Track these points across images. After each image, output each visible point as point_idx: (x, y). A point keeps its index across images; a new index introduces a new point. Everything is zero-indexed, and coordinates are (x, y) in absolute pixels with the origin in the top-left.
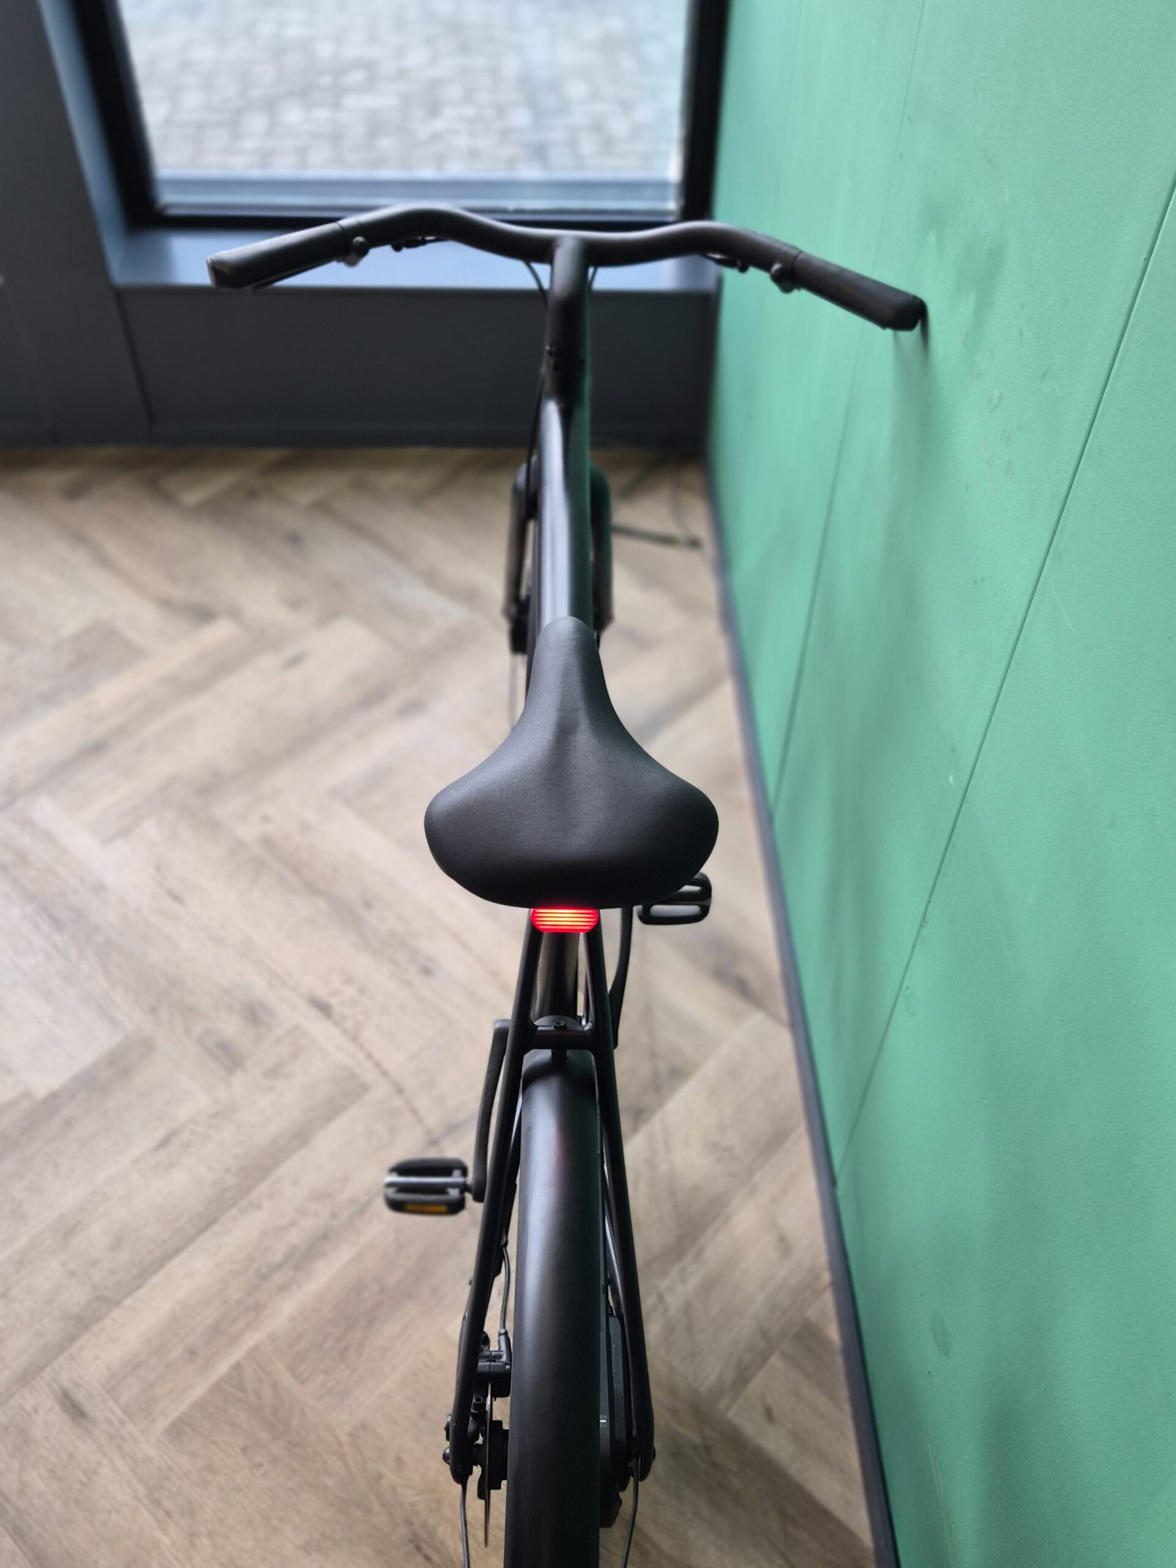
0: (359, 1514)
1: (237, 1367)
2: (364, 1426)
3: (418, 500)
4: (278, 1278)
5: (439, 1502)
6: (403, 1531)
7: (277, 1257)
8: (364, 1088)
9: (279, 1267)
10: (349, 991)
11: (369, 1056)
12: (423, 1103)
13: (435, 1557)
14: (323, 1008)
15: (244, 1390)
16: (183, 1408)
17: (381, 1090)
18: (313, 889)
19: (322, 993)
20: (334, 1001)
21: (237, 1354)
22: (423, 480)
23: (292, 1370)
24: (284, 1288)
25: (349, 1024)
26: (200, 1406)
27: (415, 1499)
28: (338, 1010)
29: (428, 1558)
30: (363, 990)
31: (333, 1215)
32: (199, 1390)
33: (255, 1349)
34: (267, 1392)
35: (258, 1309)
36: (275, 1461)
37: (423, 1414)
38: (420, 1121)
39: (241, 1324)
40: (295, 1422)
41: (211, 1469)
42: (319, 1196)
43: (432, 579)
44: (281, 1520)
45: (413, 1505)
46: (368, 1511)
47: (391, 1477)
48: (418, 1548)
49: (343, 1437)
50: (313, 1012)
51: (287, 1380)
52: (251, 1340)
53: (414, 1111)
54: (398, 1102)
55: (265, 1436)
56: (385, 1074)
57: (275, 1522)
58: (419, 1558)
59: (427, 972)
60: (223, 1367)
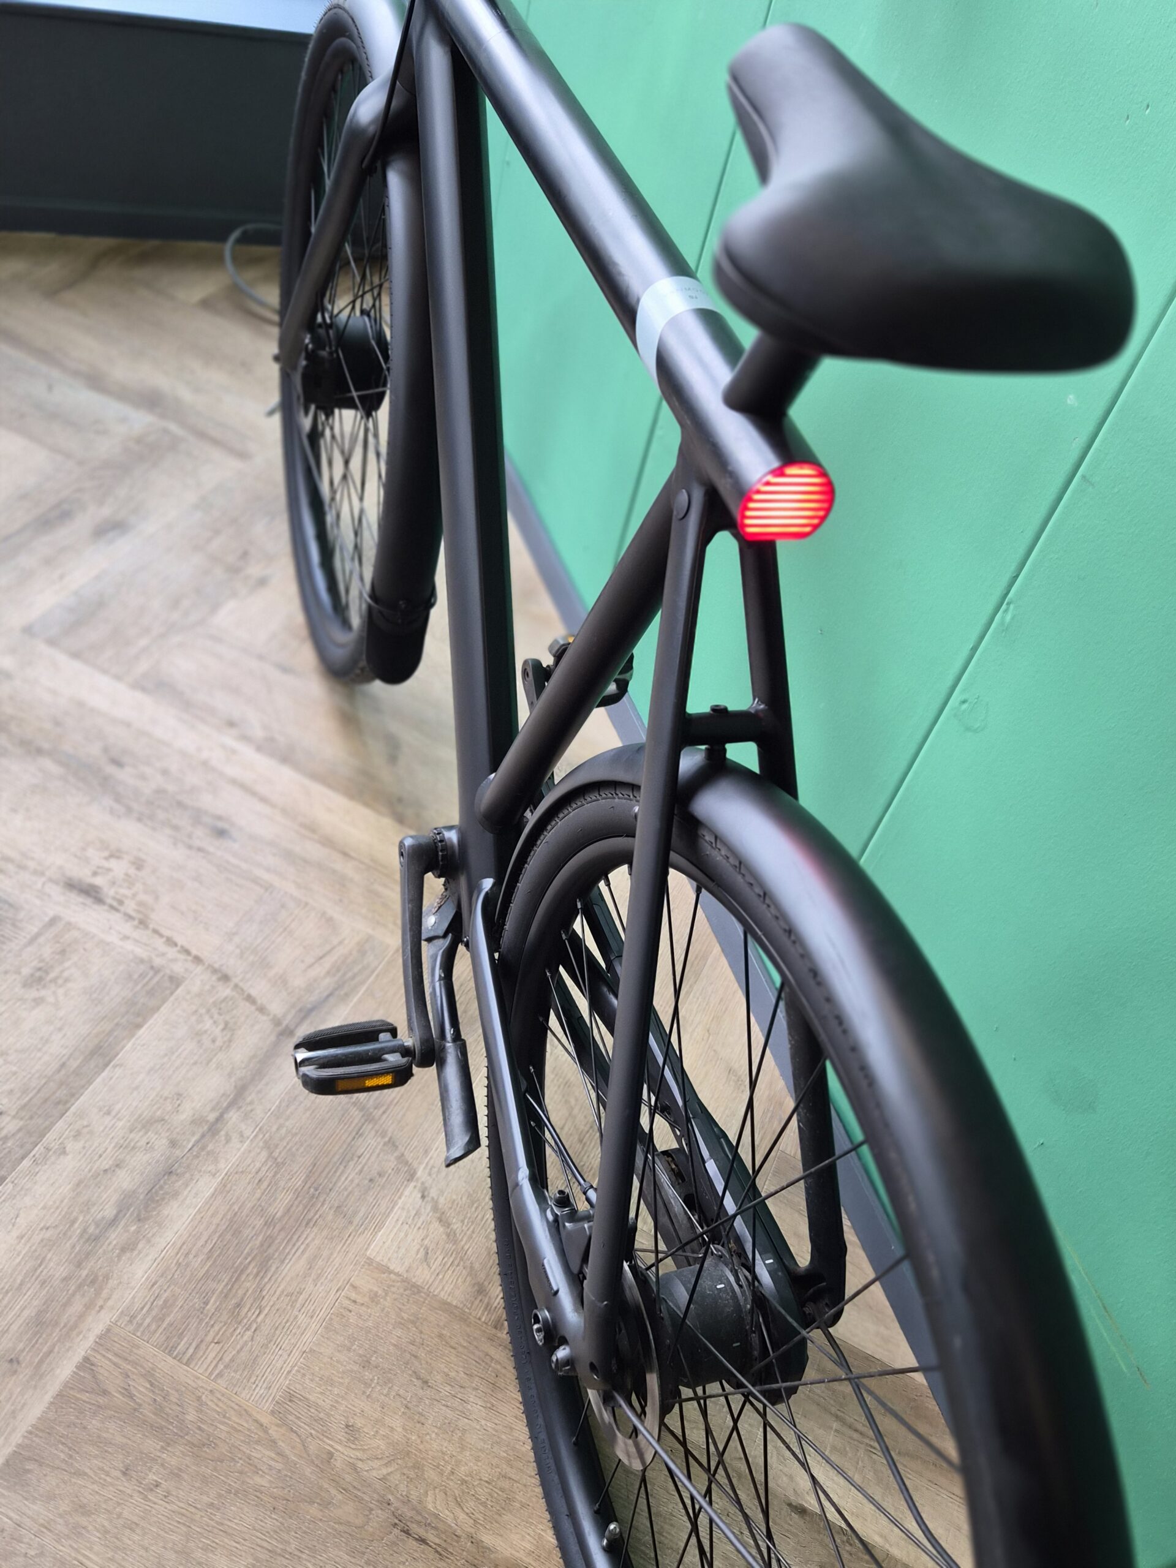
0: (314, 1510)
1: (87, 1363)
2: (291, 1397)
3: (53, 292)
4: (115, 1237)
5: (417, 1466)
6: (381, 1515)
7: (109, 1212)
8: (175, 981)
9: (114, 1222)
10: (119, 868)
11: (170, 942)
12: (259, 988)
13: (431, 1537)
14: (91, 893)
15: (105, 1392)
16: (17, 1438)
17: (198, 980)
18: (31, 749)
19: (83, 874)
20: (98, 881)
21: (82, 1347)
22: (52, 270)
23: (170, 1351)
24: (128, 1247)
25: (130, 907)
26: (44, 1428)
27: (384, 1471)
28: (109, 892)
29: (423, 1541)
30: (139, 864)
31: (173, 1144)
32: (36, 1407)
33: (106, 1336)
34: (140, 1387)
35: (96, 1282)
36: (176, 1474)
37: (366, 1364)
38: (262, 1010)
39: (77, 1306)
40: (191, 1416)
41: (83, 1509)
42: (147, 1124)
43: (96, 381)
44: (206, 1549)
45: (383, 1479)
46: (326, 1504)
47: (344, 1453)
48: (407, 1532)
49: (265, 1420)
50: (75, 898)
51: (166, 1364)
52: (96, 1325)
53: (250, 999)
54: (225, 991)
55: (151, 1445)
56: (198, 960)
57: (198, 1554)
58: (412, 1543)
59: (221, 833)
60: (65, 1370)
